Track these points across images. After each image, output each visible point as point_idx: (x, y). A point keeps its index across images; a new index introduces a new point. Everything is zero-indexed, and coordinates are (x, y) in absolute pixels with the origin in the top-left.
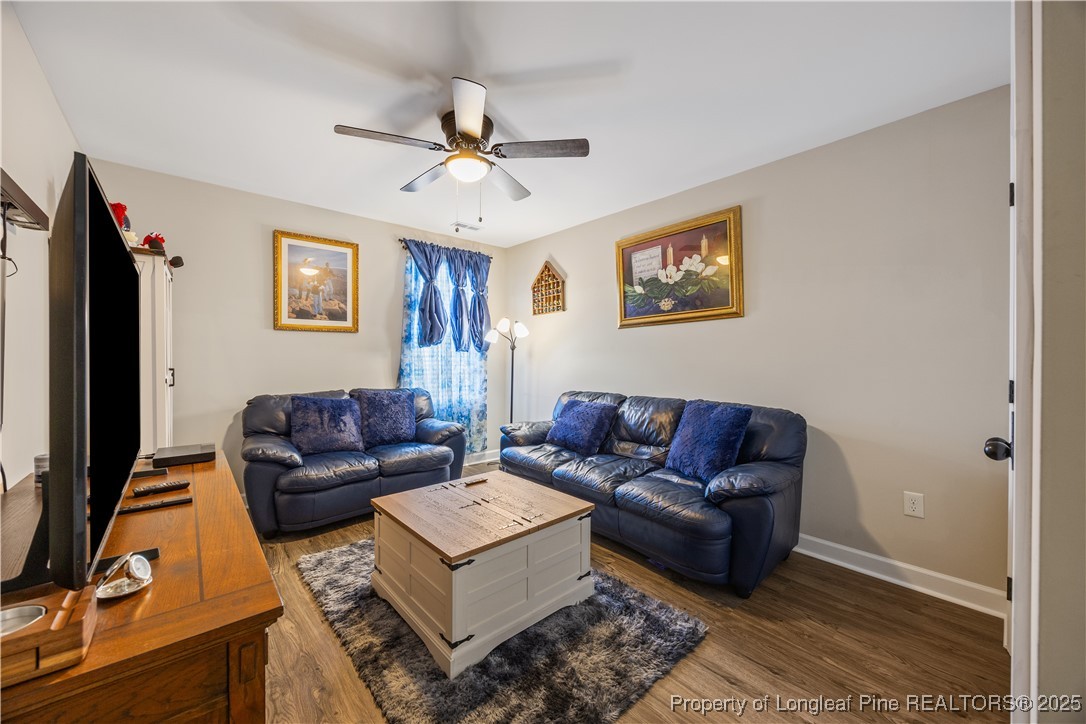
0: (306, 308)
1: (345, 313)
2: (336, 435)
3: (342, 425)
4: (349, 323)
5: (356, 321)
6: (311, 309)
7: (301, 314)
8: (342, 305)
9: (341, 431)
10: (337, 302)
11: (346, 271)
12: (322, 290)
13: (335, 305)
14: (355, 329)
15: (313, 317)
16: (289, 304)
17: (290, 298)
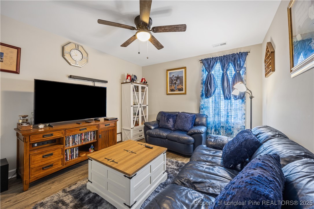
0: (173, 89)
1: (183, 89)
2: (167, 124)
3: (169, 122)
4: (184, 92)
5: (186, 91)
6: (174, 89)
7: (172, 90)
8: (182, 87)
9: (168, 123)
10: (180, 86)
11: (183, 76)
12: (177, 83)
13: (180, 87)
14: (185, 94)
15: (174, 91)
16: (170, 88)
17: (170, 86)
